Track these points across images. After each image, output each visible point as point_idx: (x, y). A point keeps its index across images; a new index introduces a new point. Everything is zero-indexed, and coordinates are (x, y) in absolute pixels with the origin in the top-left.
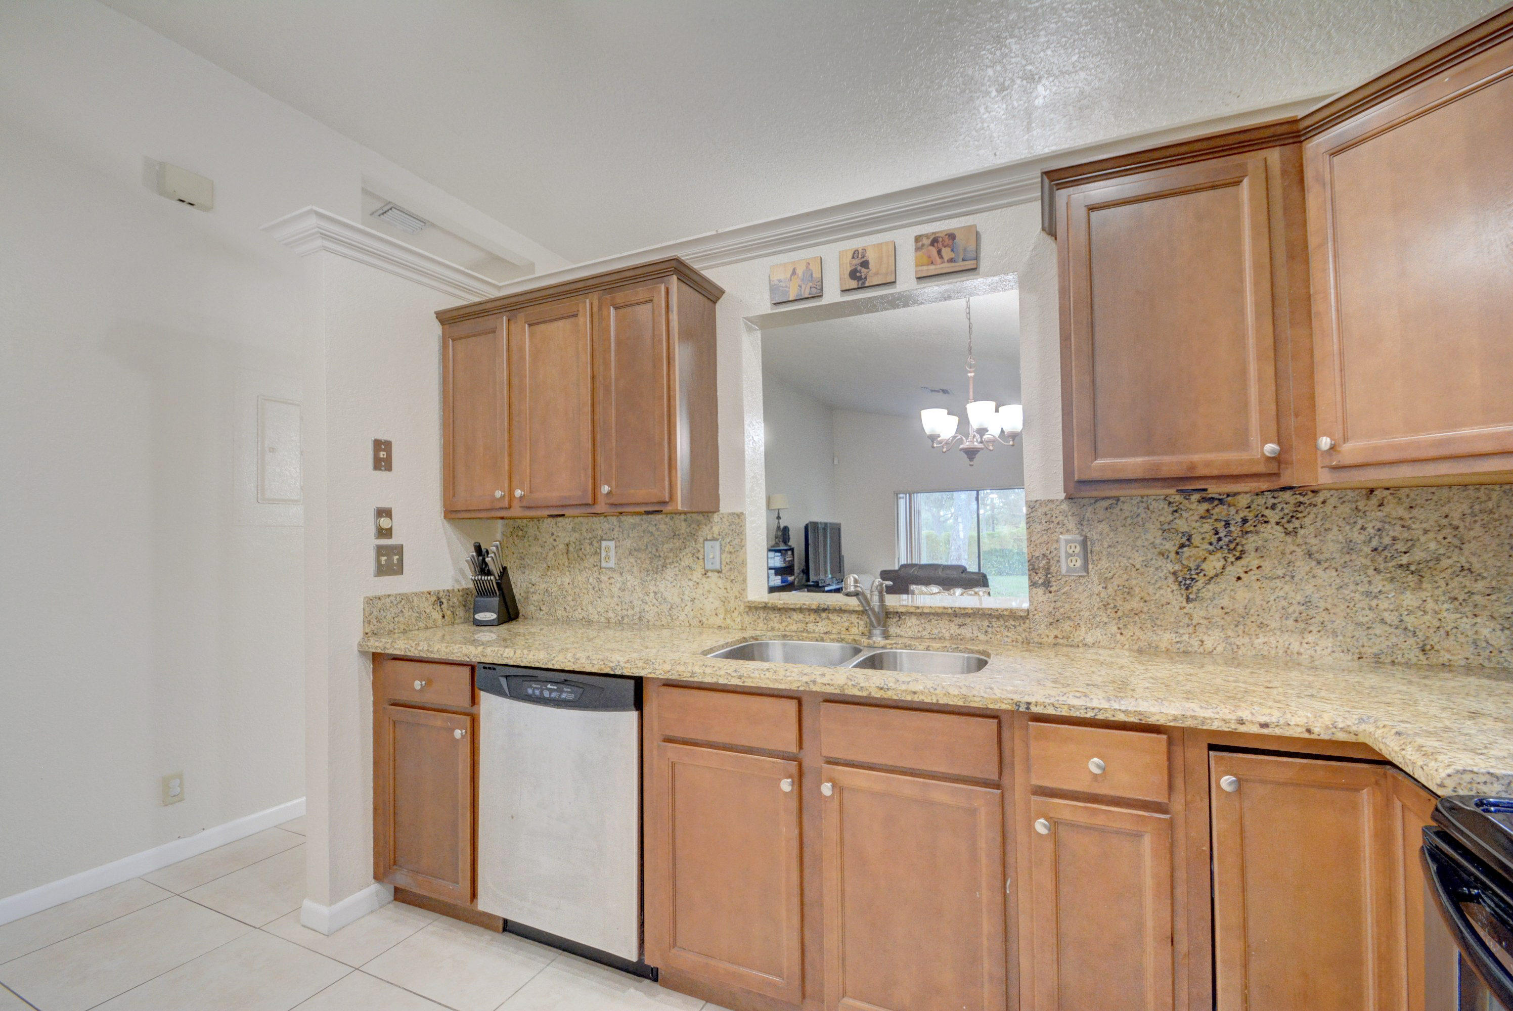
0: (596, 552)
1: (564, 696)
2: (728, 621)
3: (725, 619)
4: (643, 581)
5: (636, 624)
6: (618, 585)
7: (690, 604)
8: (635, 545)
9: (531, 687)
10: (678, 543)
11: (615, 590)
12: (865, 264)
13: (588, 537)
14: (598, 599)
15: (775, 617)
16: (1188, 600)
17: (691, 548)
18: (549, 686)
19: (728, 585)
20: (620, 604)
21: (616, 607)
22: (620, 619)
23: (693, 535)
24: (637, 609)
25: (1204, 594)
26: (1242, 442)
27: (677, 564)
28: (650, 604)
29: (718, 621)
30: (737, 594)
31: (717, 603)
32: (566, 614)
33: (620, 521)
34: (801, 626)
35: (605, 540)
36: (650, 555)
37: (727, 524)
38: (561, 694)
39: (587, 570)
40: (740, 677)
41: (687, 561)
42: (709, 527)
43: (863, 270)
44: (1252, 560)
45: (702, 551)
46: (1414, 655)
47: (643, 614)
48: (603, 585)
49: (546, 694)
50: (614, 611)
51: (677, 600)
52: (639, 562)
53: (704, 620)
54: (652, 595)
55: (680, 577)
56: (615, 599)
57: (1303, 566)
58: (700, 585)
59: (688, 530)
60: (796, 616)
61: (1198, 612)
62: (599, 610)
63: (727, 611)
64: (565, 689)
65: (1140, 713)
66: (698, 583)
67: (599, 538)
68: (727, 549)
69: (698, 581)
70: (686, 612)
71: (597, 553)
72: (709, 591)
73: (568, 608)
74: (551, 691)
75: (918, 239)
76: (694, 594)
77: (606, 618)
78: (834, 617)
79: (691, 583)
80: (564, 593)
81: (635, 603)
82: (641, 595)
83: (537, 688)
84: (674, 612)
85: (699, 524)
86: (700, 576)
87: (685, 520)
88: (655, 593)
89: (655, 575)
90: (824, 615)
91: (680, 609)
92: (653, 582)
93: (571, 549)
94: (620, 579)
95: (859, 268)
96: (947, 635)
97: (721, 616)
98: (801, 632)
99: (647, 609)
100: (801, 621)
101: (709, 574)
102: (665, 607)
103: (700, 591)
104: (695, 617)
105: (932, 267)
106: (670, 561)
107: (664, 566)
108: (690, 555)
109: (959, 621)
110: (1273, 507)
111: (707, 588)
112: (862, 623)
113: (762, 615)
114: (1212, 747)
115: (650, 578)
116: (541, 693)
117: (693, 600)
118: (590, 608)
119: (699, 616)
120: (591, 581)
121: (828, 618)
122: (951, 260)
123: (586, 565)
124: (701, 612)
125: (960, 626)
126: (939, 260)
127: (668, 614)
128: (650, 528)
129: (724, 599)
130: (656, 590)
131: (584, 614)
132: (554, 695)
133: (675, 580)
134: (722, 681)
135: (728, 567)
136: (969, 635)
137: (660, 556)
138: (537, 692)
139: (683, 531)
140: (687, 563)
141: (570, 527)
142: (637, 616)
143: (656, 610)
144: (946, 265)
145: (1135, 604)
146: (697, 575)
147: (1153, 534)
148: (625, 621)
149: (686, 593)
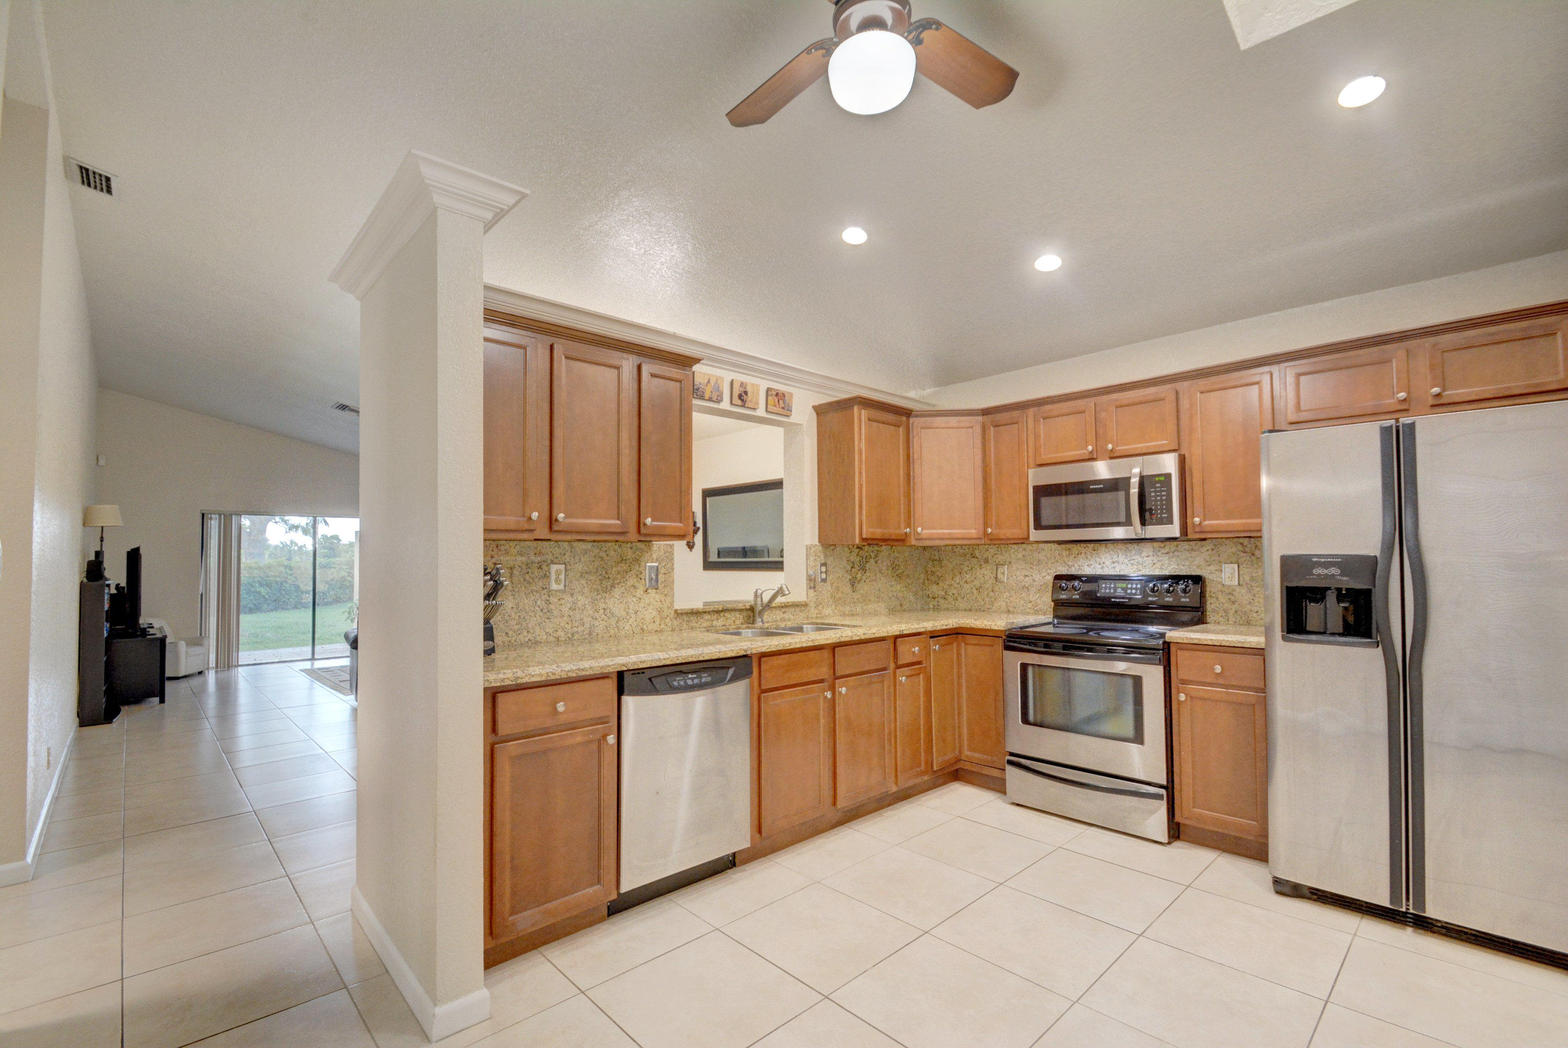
0: (545, 575)
1: (703, 680)
2: (663, 626)
3: (660, 625)
4: (593, 602)
5: (586, 639)
6: (569, 606)
7: (633, 616)
8: (586, 569)
9: (675, 680)
10: (624, 567)
11: (565, 609)
12: (746, 393)
13: (537, 561)
14: (548, 621)
15: (693, 618)
16: (853, 591)
17: (635, 571)
18: (690, 676)
19: (663, 599)
20: (570, 622)
21: (566, 626)
22: (570, 635)
23: (637, 560)
24: (587, 626)
25: (858, 589)
26: (899, 527)
27: (624, 584)
28: (600, 619)
29: (655, 627)
30: (669, 605)
31: (655, 613)
32: (508, 639)
33: (572, 547)
34: (709, 624)
35: (555, 564)
36: (600, 577)
37: (663, 552)
38: (701, 679)
39: (535, 593)
41: (632, 581)
42: (649, 554)
43: (745, 396)
44: (868, 574)
45: (644, 573)
46: (899, 607)
47: (593, 629)
48: (552, 607)
49: (690, 682)
50: (563, 629)
51: (624, 614)
52: (589, 583)
53: (645, 627)
54: (601, 611)
55: (626, 594)
56: (565, 618)
57: (879, 575)
58: (642, 600)
59: (633, 556)
60: (707, 617)
61: (856, 596)
62: (547, 630)
63: (661, 619)
64: (703, 675)
65: (925, 627)
66: (640, 599)
67: (549, 561)
68: (662, 571)
69: (640, 596)
70: (630, 622)
71: (546, 576)
72: (649, 604)
73: (511, 633)
74: (692, 679)
75: (768, 390)
76: (637, 607)
77: (555, 637)
78: (727, 615)
79: (634, 599)
80: (506, 617)
81: (585, 620)
82: (591, 613)
83: (682, 680)
84: (621, 624)
85: (642, 551)
86: (642, 593)
87: (631, 548)
88: (604, 609)
89: (605, 594)
90: (722, 614)
91: (626, 621)
92: (603, 600)
93: (515, 572)
94: (571, 599)
95: (743, 394)
96: (779, 619)
97: (657, 623)
98: (709, 627)
99: (596, 623)
100: (709, 620)
101: (649, 591)
102: (613, 621)
103: (642, 605)
104: (637, 626)
105: (775, 408)
106: (618, 581)
107: (613, 586)
108: (634, 576)
109: (783, 610)
110: (872, 552)
111: (647, 601)
112: (741, 617)
113: (686, 618)
114: (931, 637)
115: (600, 597)
116: (685, 682)
117: (636, 613)
118: (538, 630)
119: (641, 624)
120: (539, 602)
121: (724, 616)
122: (783, 408)
123: (534, 588)
124: (643, 621)
125: (784, 613)
126: (778, 406)
127: (615, 626)
128: (601, 554)
129: (659, 609)
130: (605, 607)
131: (530, 636)
132: (696, 681)
133: (622, 597)
135: (663, 584)
136: (787, 617)
137: (609, 578)
138: (682, 683)
139: (629, 557)
140: (632, 583)
141: (515, 551)
142: (587, 632)
143: (605, 623)
144: (780, 409)
145: (840, 595)
146: (640, 592)
147: (844, 563)
148: (575, 638)
149: (631, 607)
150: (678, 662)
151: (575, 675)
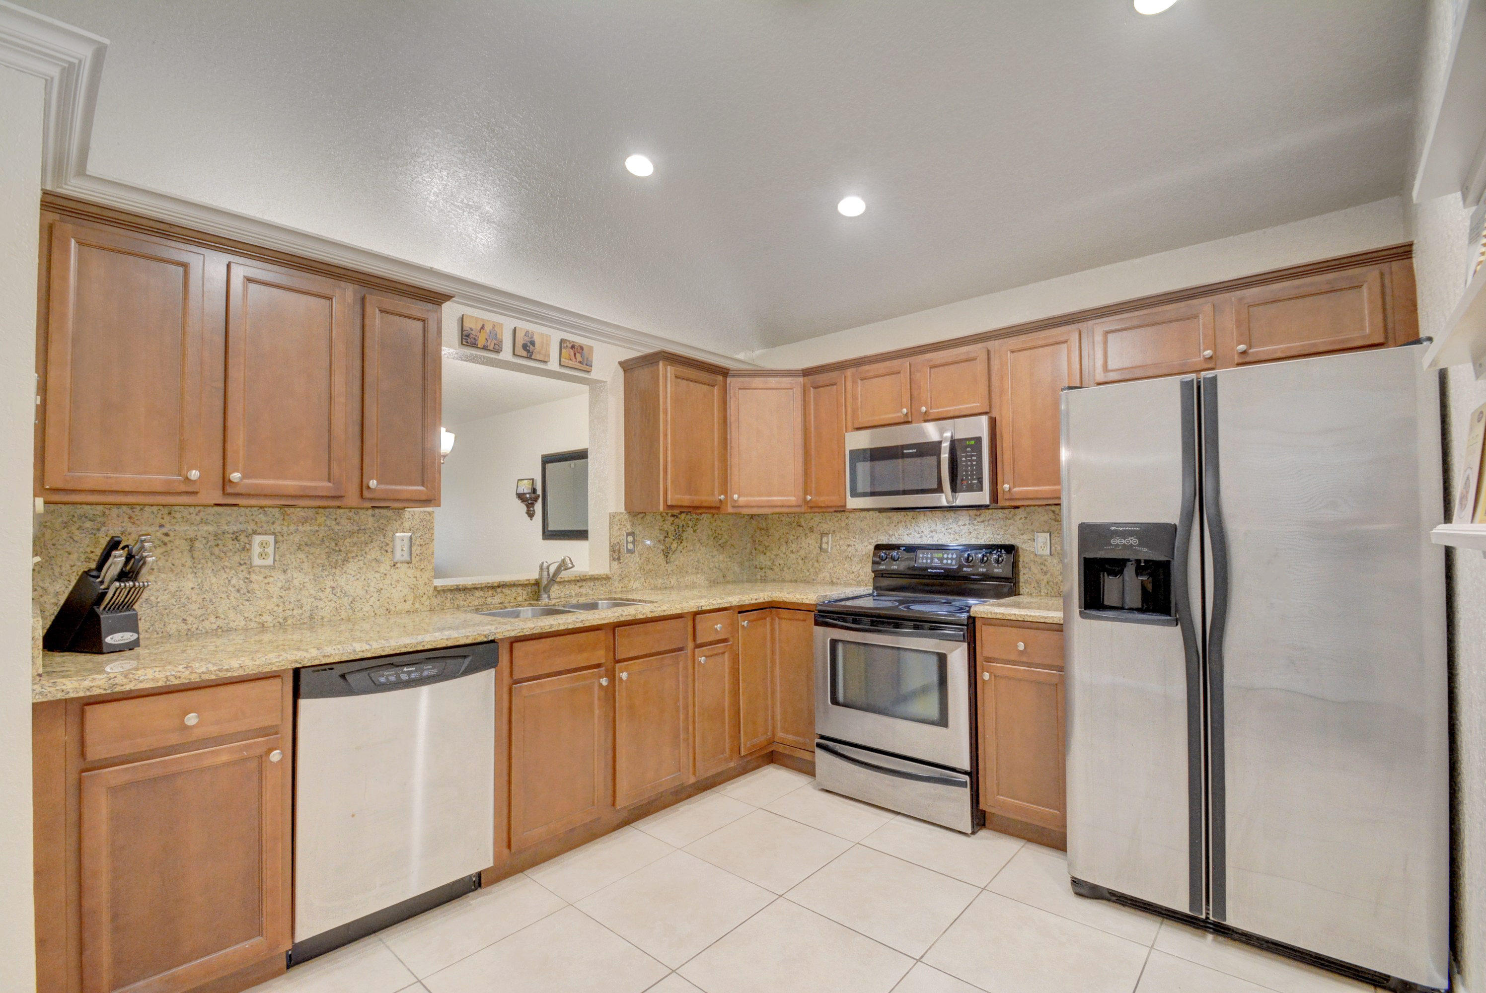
0: (244, 548)
1: (425, 673)
2: (417, 605)
3: (413, 604)
4: (316, 578)
5: (305, 623)
6: (279, 584)
7: (375, 595)
8: (306, 539)
9: (383, 676)
10: (363, 538)
11: (275, 590)
12: (533, 343)
13: (231, 531)
14: (247, 603)
15: (460, 596)
16: (667, 563)
17: (378, 541)
18: (405, 669)
19: (418, 574)
20: (281, 605)
21: (276, 608)
22: (281, 621)
23: (382, 530)
24: (307, 607)
25: (672, 560)
26: (713, 494)
27: (362, 558)
28: (326, 600)
29: (407, 606)
30: (427, 581)
31: (406, 591)
32: (186, 627)
33: (284, 514)
34: (481, 601)
35: (259, 534)
36: (327, 550)
37: (418, 520)
38: (422, 673)
39: (228, 570)
40: (582, 621)
41: (374, 554)
42: (399, 522)
43: (531, 346)
44: (684, 544)
45: (391, 545)
46: (722, 579)
47: (316, 611)
48: (254, 586)
49: (404, 677)
50: (271, 613)
51: (362, 593)
52: (311, 557)
53: (392, 608)
54: (329, 590)
55: (365, 570)
56: (275, 600)
57: (698, 545)
58: (388, 576)
59: (376, 525)
60: (478, 594)
61: (670, 568)
62: (246, 615)
63: (415, 597)
64: (425, 668)
65: (730, 602)
66: (385, 574)
67: (250, 531)
68: (417, 542)
69: (385, 572)
70: (371, 603)
71: (246, 549)
72: (398, 581)
73: (190, 620)
74: (409, 673)
75: (562, 341)
76: (381, 584)
77: (259, 623)
78: (506, 591)
79: (377, 575)
80: (183, 600)
81: (304, 601)
82: (312, 592)
83: (392, 675)
84: (357, 605)
85: (389, 519)
86: (388, 568)
87: (373, 516)
88: (333, 588)
89: (334, 570)
90: (499, 590)
91: (365, 601)
92: (331, 577)
93: (197, 544)
94: (282, 577)
95: (529, 344)
96: (574, 594)
97: (410, 602)
98: (482, 605)
99: (321, 604)
100: (481, 597)
101: (398, 565)
102: (346, 601)
103: (387, 582)
104: (382, 606)
105: (571, 362)
106: (354, 554)
107: (346, 560)
108: (377, 548)
109: (579, 584)
110: (690, 520)
111: (395, 577)
112: (525, 592)
113: (449, 596)
114: (739, 612)
115: (326, 573)
116: (398, 677)
117: (379, 591)
118: (232, 615)
119: (386, 604)
120: (234, 582)
121: (502, 592)
122: (580, 362)
123: (227, 564)
124: (389, 600)
125: (580, 587)
126: (574, 360)
127: (348, 607)
128: (328, 522)
129: (413, 587)
130: (334, 585)
131: (220, 622)
132: (413, 676)
133: (360, 573)
134: (570, 627)
135: (418, 558)
136: (584, 592)
137: (340, 551)
138: (393, 679)
139: (370, 526)
140: (374, 557)
141: (198, 518)
142: (308, 614)
143: (334, 605)
144: (577, 364)
145: (650, 566)
146: (385, 567)
147: (656, 532)
148: (289, 622)
149: (372, 584)
150: (383, 654)
151: (213, 677)
